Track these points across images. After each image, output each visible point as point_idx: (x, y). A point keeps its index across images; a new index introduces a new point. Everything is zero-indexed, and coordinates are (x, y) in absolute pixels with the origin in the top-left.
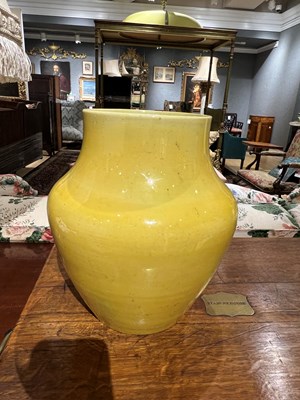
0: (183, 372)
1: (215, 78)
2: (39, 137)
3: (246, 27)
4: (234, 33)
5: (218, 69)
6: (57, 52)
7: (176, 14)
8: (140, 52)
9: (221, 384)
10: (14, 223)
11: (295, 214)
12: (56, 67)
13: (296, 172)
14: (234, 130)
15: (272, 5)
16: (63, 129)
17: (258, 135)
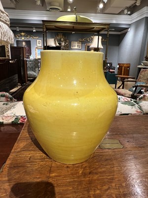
0: (90, 173)
1: (101, 46)
2: (16, 76)
3: (114, 22)
4: (109, 24)
5: (102, 42)
6: (24, 36)
7: (81, 16)
8: (64, 35)
9: (108, 177)
10: (5, 114)
11: (141, 106)
12: (24, 43)
13: (142, 89)
14: (111, 70)
15: (126, 11)
16: (28, 73)
17: (123, 73)
